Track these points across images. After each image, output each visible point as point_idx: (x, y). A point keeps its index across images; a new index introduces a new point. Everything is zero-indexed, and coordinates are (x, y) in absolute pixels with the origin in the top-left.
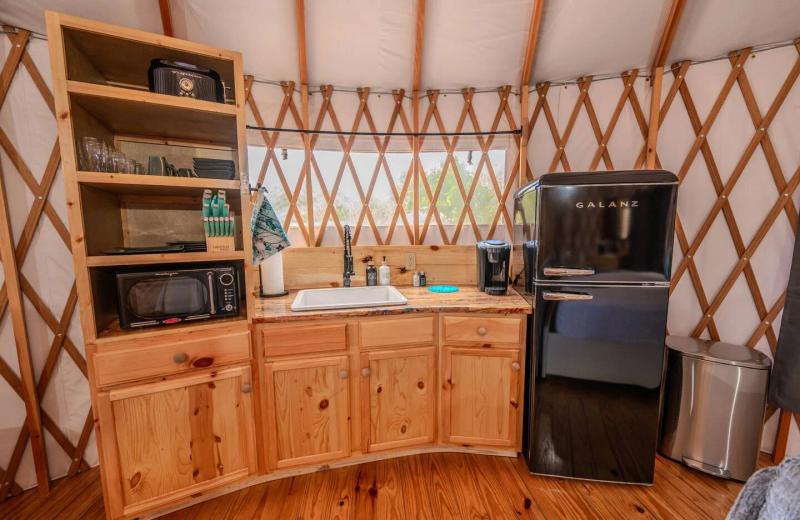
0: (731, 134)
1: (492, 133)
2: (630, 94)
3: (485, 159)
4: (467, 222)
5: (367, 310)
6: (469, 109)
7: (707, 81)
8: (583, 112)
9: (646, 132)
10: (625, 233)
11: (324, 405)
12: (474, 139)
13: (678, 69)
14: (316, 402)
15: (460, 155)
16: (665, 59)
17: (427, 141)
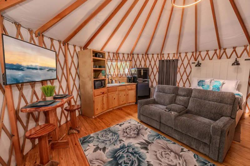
0: (153, 63)
1: (127, 60)
2: (143, 57)
3: (126, 64)
4: (124, 73)
5: (119, 85)
6: (124, 56)
7: (150, 56)
8: (138, 59)
9: (145, 62)
10: (142, 74)
11: (114, 99)
12: (124, 61)
13: (148, 55)
14: (114, 98)
15: (123, 63)
16: (147, 53)
17: (118, 61)
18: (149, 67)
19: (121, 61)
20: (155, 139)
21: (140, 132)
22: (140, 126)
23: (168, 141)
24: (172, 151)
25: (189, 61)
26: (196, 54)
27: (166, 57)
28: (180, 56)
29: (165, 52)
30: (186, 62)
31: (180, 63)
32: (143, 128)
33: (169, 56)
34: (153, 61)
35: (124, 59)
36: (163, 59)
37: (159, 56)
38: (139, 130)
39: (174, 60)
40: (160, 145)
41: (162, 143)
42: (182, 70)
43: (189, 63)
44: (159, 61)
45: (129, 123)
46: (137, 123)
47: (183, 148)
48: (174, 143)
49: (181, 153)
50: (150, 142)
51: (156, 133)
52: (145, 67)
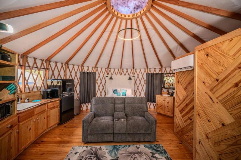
1: (40, 68)
2: (62, 66)
3: (39, 73)
4: (35, 86)
5: (37, 106)
6: (35, 62)
7: (71, 67)
8: (56, 67)
9: (65, 72)
12: (36, 69)
13: (68, 65)
14: (29, 129)
15: (33, 71)
16: (67, 63)
17: (26, 68)
18: (74, 79)
19: (31, 68)
20: (116, 151)
21: (99, 156)
22: (91, 149)
23: (125, 147)
24: (134, 153)
25: (104, 75)
26: (108, 70)
27: (86, 70)
28: (97, 70)
29: (86, 65)
30: (101, 75)
31: (97, 75)
32: (96, 150)
33: (88, 69)
34: (73, 72)
35: (35, 66)
36: (83, 71)
37: (80, 67)
38: (95, 154)
39: (93, 73)
40: (124, 155)
41: (124, 152)
42: (99, 82)
43: (104, 76)
44: (80, 72)
45: (76, 153)
46: (85, 148)
47: (136, 145)
48: (129, 146)
49: (139, 150)
50: (116, 158)
51: (111, 147)
52: (64, 79)
